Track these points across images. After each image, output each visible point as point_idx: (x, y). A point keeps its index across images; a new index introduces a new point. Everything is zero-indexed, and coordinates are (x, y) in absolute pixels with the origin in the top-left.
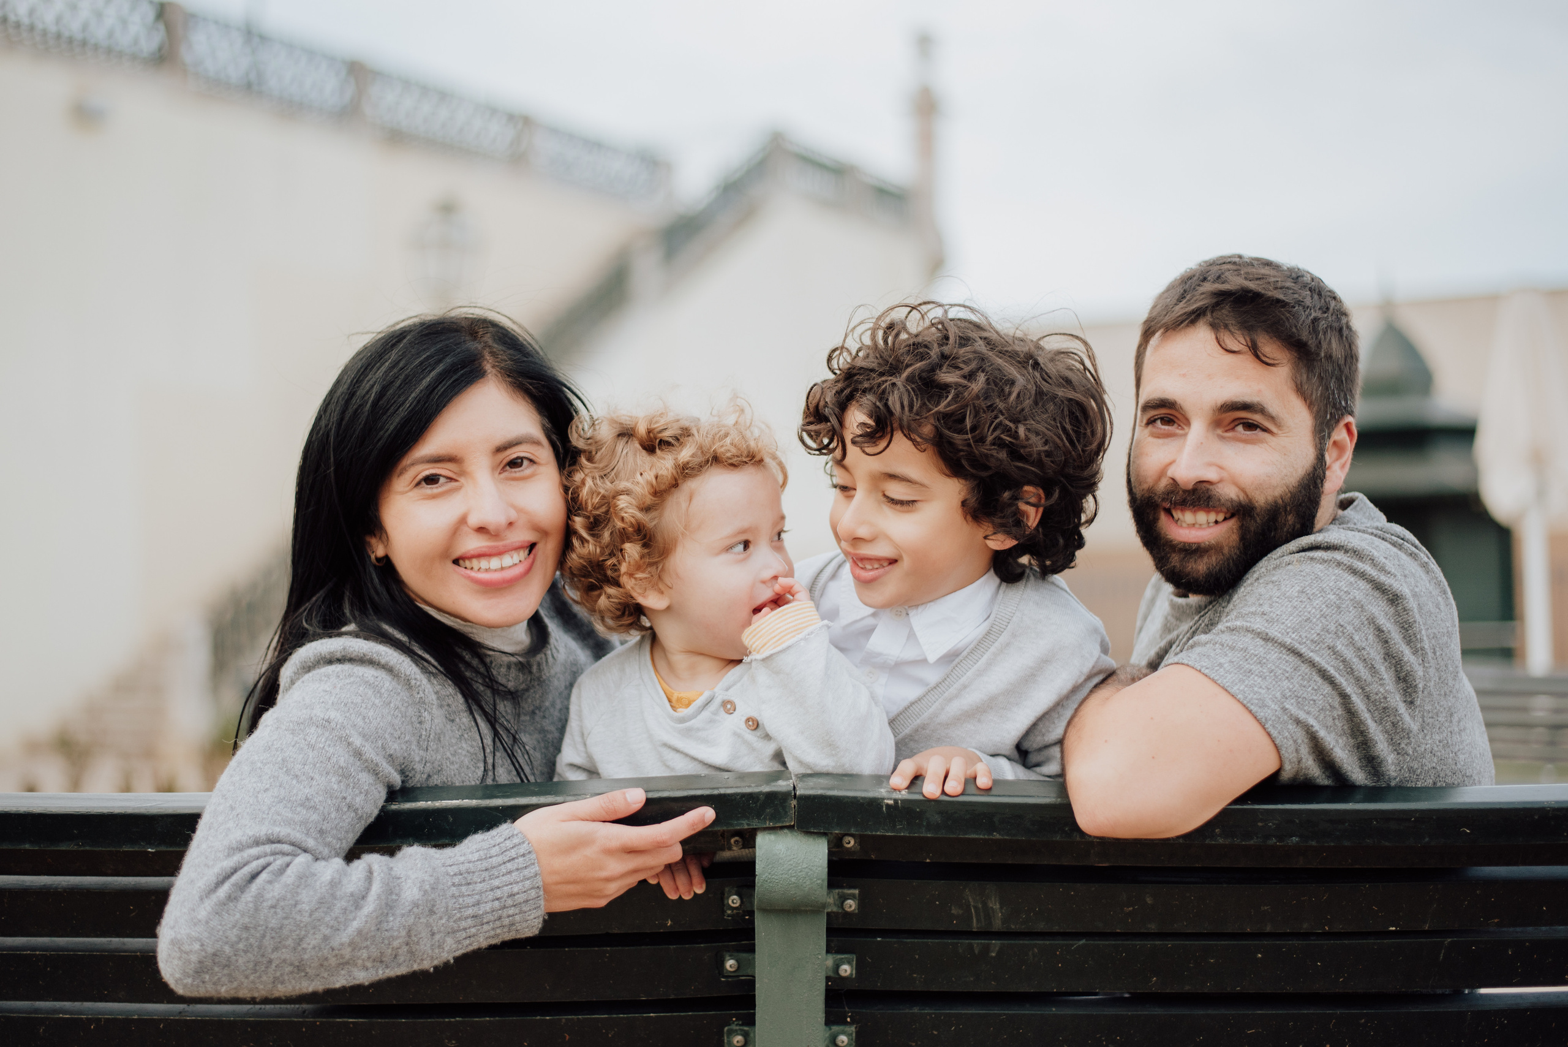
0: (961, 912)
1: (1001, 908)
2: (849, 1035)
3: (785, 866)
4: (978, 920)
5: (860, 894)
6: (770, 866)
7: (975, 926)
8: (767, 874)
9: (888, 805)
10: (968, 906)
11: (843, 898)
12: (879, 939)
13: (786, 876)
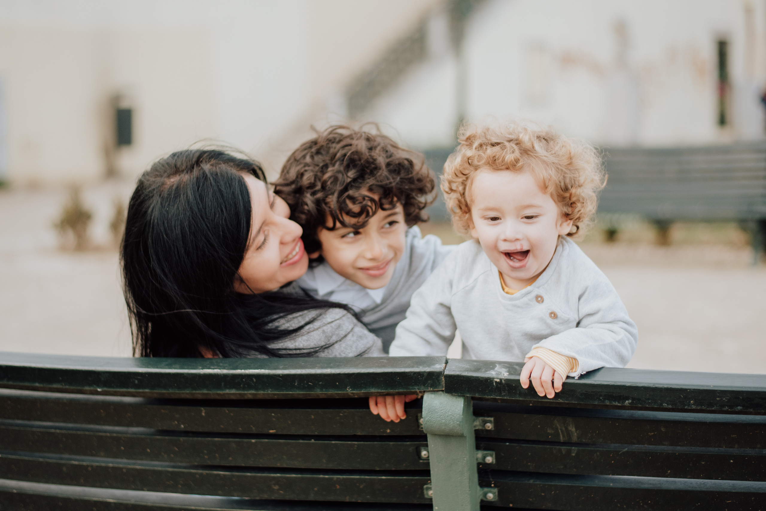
0: (553, 432)
1: (576, 430)
2: (494, 493)
3: (439, 413)
4: (564, 436)
5: (494, 420)
6: (430, 413)
7: (562, 439)
8: (428, 418)
9: (496, 382)
10: (557, 429)
11: (485, 422)
12: (507, 444)
13: (439, 419)
